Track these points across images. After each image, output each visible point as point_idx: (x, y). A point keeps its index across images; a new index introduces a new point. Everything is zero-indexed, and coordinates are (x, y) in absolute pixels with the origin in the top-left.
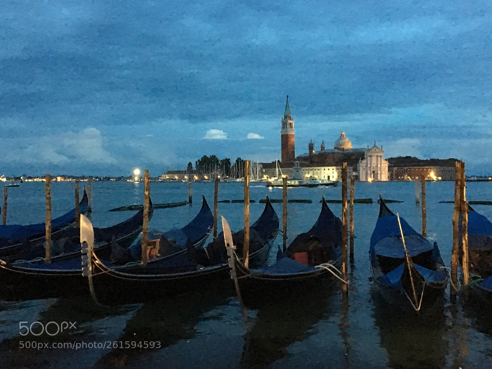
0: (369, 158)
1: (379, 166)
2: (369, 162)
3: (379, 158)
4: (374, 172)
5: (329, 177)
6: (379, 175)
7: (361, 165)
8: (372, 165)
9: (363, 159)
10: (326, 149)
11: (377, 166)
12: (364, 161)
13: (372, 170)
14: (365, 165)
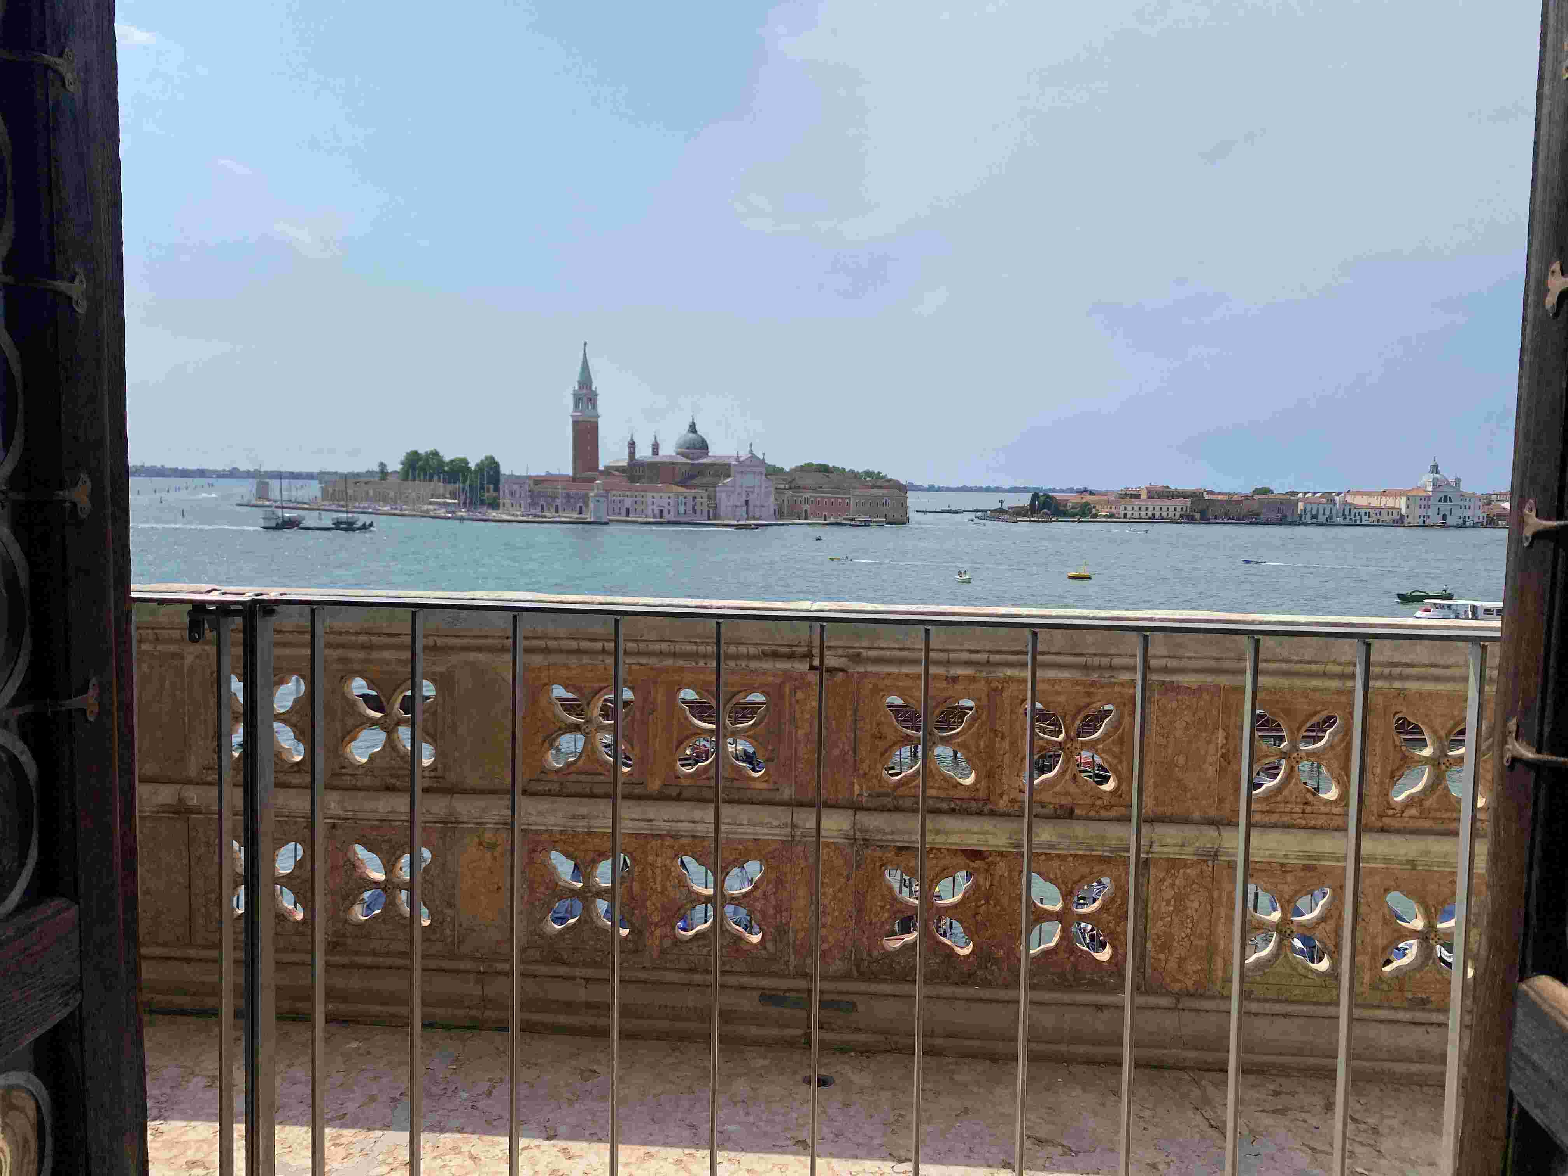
0: (739, 476)
1: (757, 489)
2: (739, 484)
3: (758, 477)
4: (747, 502)
5: (661, 511)
6: (757, 510)
7: (723, 489)
8: (746, 489)
10: (661, 453)
11: (753, 492)
12: (730, 482)
13: (744, 498)
14: (732, 489)
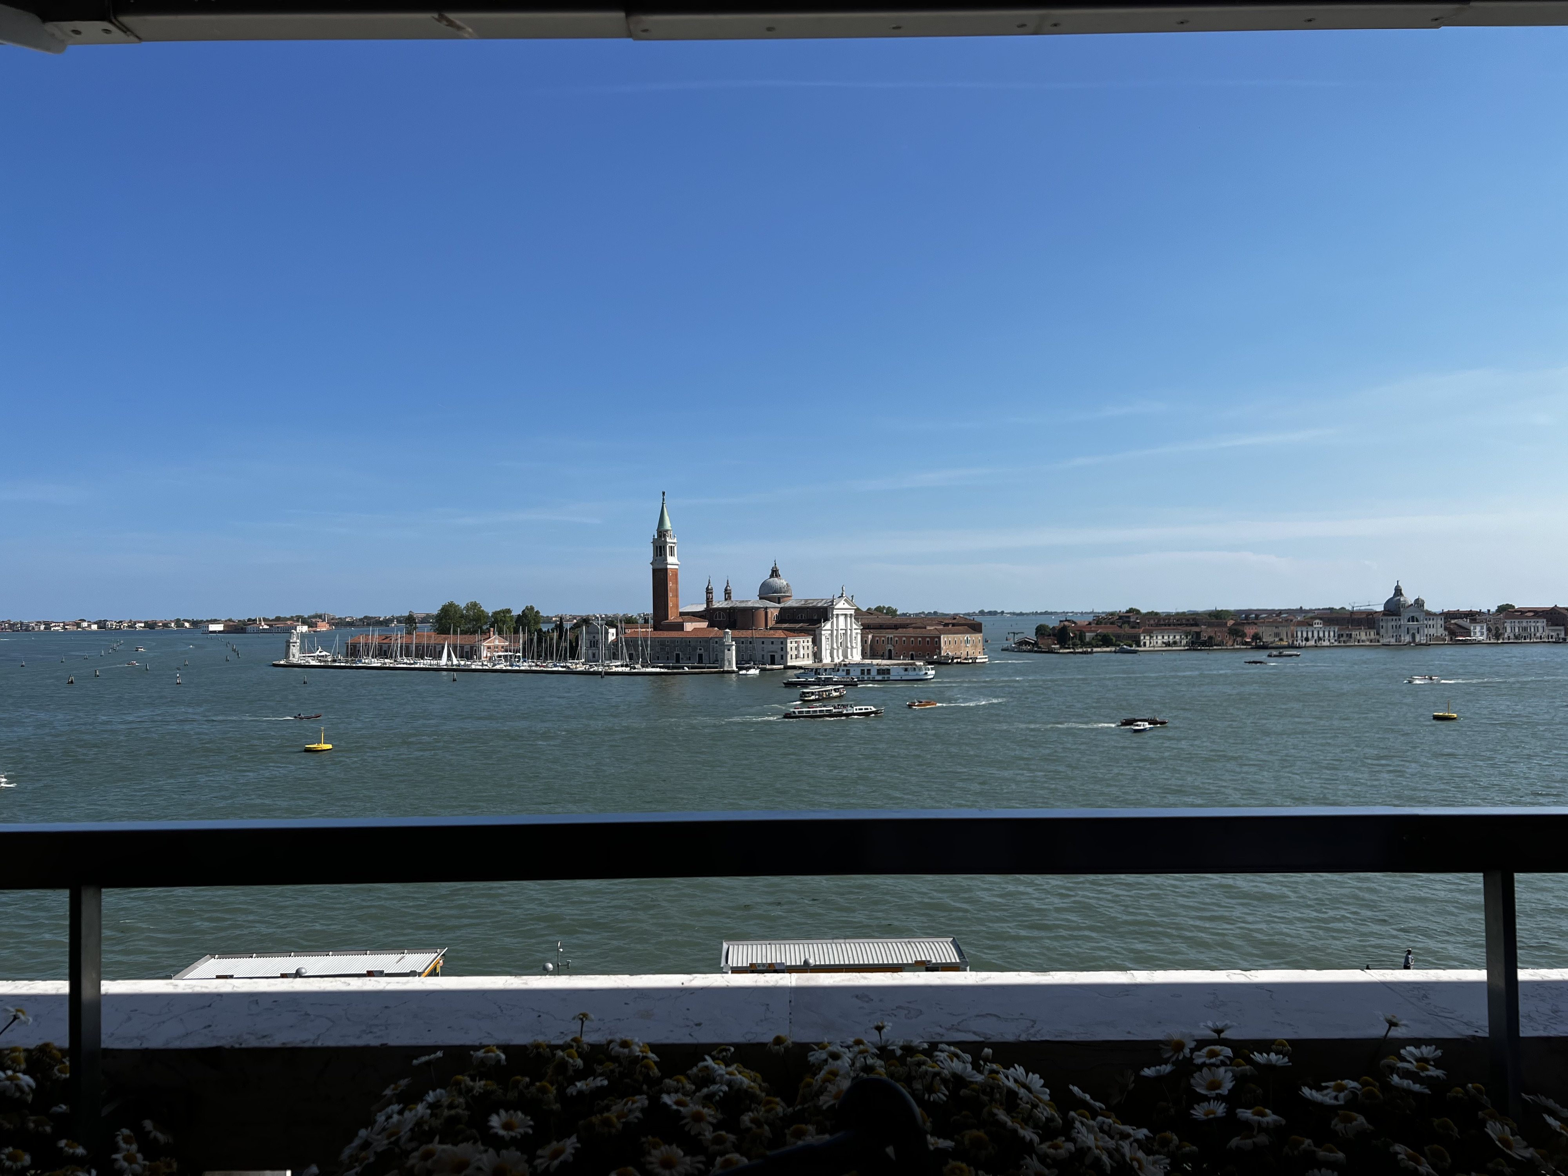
0: (835, 619)
1: (849, 632)
2: (835, 627)
3: (849, 619)
4: (842, 645)
5: (773, 657)
6: (849, 650)
7: (823, 632)
8: (840, 632)
9: (826, 620)
10: (734, 598)
11: (845, 634)
12: (828, 626)
13: (840, 641)
14: (830, 632)
